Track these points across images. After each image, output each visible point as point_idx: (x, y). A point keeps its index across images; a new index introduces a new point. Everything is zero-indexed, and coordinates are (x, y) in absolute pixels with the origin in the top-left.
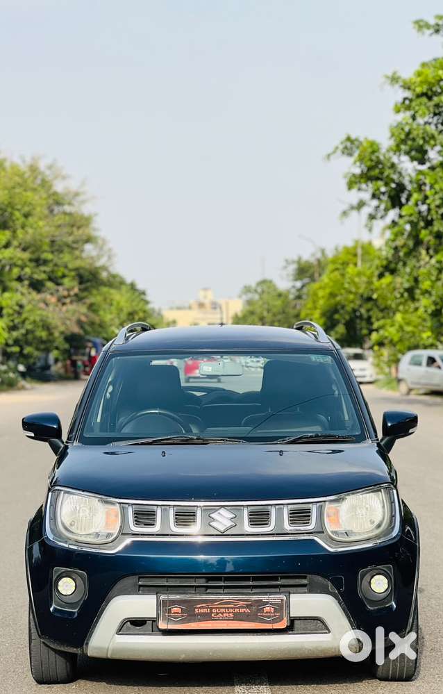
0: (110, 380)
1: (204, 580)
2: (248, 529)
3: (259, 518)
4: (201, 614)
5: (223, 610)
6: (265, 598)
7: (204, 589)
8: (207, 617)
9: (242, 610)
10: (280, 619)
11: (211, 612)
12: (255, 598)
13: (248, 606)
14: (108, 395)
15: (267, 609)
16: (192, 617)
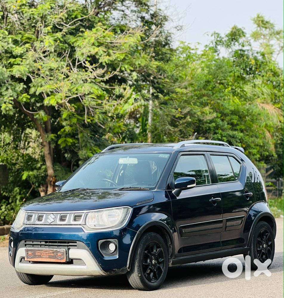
0: (121, 168)
1: (44, 242)
2: (59, 222)
3: (62, 219)
4: (38, 255)
5: (45, 254)
6: (58, 250)
7: (44, 246)
8: (40, 256)
9: (51, 254)
10: (63, 259)
11: (41, 255)
12: (55, 249)
13: (53, 253)
14: (120, 174)
15: (59, 254)
16: (35, 256)
